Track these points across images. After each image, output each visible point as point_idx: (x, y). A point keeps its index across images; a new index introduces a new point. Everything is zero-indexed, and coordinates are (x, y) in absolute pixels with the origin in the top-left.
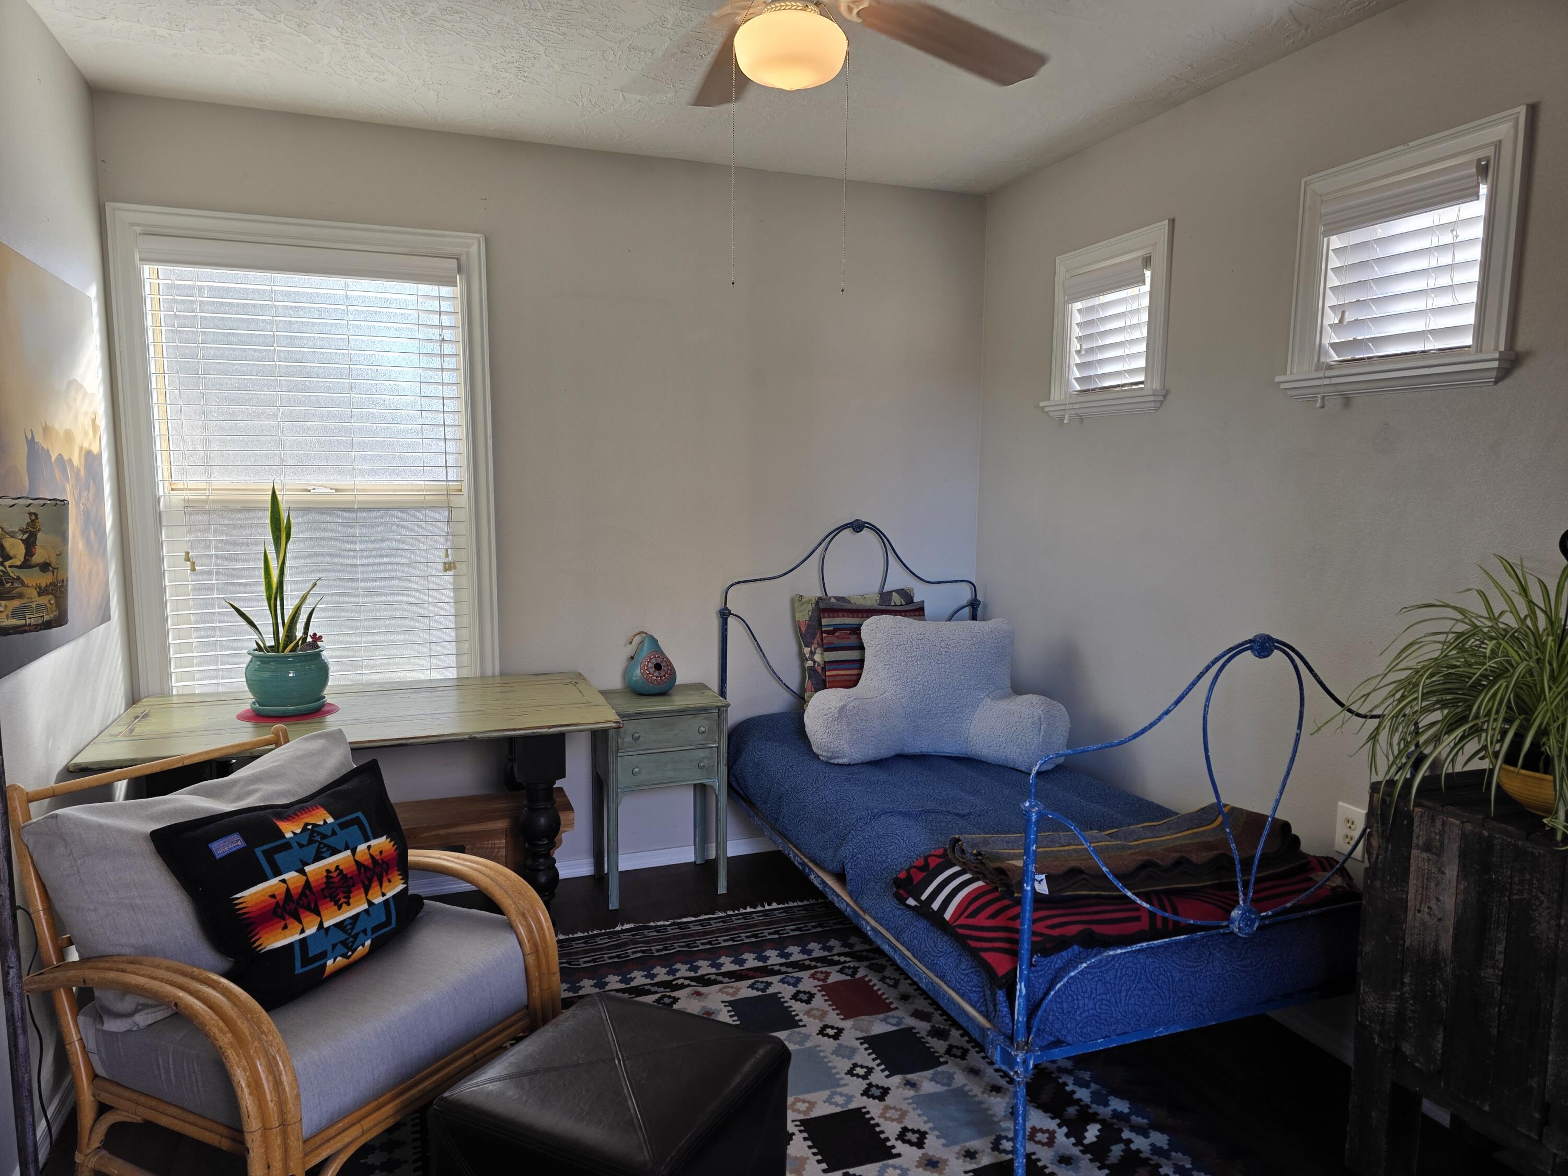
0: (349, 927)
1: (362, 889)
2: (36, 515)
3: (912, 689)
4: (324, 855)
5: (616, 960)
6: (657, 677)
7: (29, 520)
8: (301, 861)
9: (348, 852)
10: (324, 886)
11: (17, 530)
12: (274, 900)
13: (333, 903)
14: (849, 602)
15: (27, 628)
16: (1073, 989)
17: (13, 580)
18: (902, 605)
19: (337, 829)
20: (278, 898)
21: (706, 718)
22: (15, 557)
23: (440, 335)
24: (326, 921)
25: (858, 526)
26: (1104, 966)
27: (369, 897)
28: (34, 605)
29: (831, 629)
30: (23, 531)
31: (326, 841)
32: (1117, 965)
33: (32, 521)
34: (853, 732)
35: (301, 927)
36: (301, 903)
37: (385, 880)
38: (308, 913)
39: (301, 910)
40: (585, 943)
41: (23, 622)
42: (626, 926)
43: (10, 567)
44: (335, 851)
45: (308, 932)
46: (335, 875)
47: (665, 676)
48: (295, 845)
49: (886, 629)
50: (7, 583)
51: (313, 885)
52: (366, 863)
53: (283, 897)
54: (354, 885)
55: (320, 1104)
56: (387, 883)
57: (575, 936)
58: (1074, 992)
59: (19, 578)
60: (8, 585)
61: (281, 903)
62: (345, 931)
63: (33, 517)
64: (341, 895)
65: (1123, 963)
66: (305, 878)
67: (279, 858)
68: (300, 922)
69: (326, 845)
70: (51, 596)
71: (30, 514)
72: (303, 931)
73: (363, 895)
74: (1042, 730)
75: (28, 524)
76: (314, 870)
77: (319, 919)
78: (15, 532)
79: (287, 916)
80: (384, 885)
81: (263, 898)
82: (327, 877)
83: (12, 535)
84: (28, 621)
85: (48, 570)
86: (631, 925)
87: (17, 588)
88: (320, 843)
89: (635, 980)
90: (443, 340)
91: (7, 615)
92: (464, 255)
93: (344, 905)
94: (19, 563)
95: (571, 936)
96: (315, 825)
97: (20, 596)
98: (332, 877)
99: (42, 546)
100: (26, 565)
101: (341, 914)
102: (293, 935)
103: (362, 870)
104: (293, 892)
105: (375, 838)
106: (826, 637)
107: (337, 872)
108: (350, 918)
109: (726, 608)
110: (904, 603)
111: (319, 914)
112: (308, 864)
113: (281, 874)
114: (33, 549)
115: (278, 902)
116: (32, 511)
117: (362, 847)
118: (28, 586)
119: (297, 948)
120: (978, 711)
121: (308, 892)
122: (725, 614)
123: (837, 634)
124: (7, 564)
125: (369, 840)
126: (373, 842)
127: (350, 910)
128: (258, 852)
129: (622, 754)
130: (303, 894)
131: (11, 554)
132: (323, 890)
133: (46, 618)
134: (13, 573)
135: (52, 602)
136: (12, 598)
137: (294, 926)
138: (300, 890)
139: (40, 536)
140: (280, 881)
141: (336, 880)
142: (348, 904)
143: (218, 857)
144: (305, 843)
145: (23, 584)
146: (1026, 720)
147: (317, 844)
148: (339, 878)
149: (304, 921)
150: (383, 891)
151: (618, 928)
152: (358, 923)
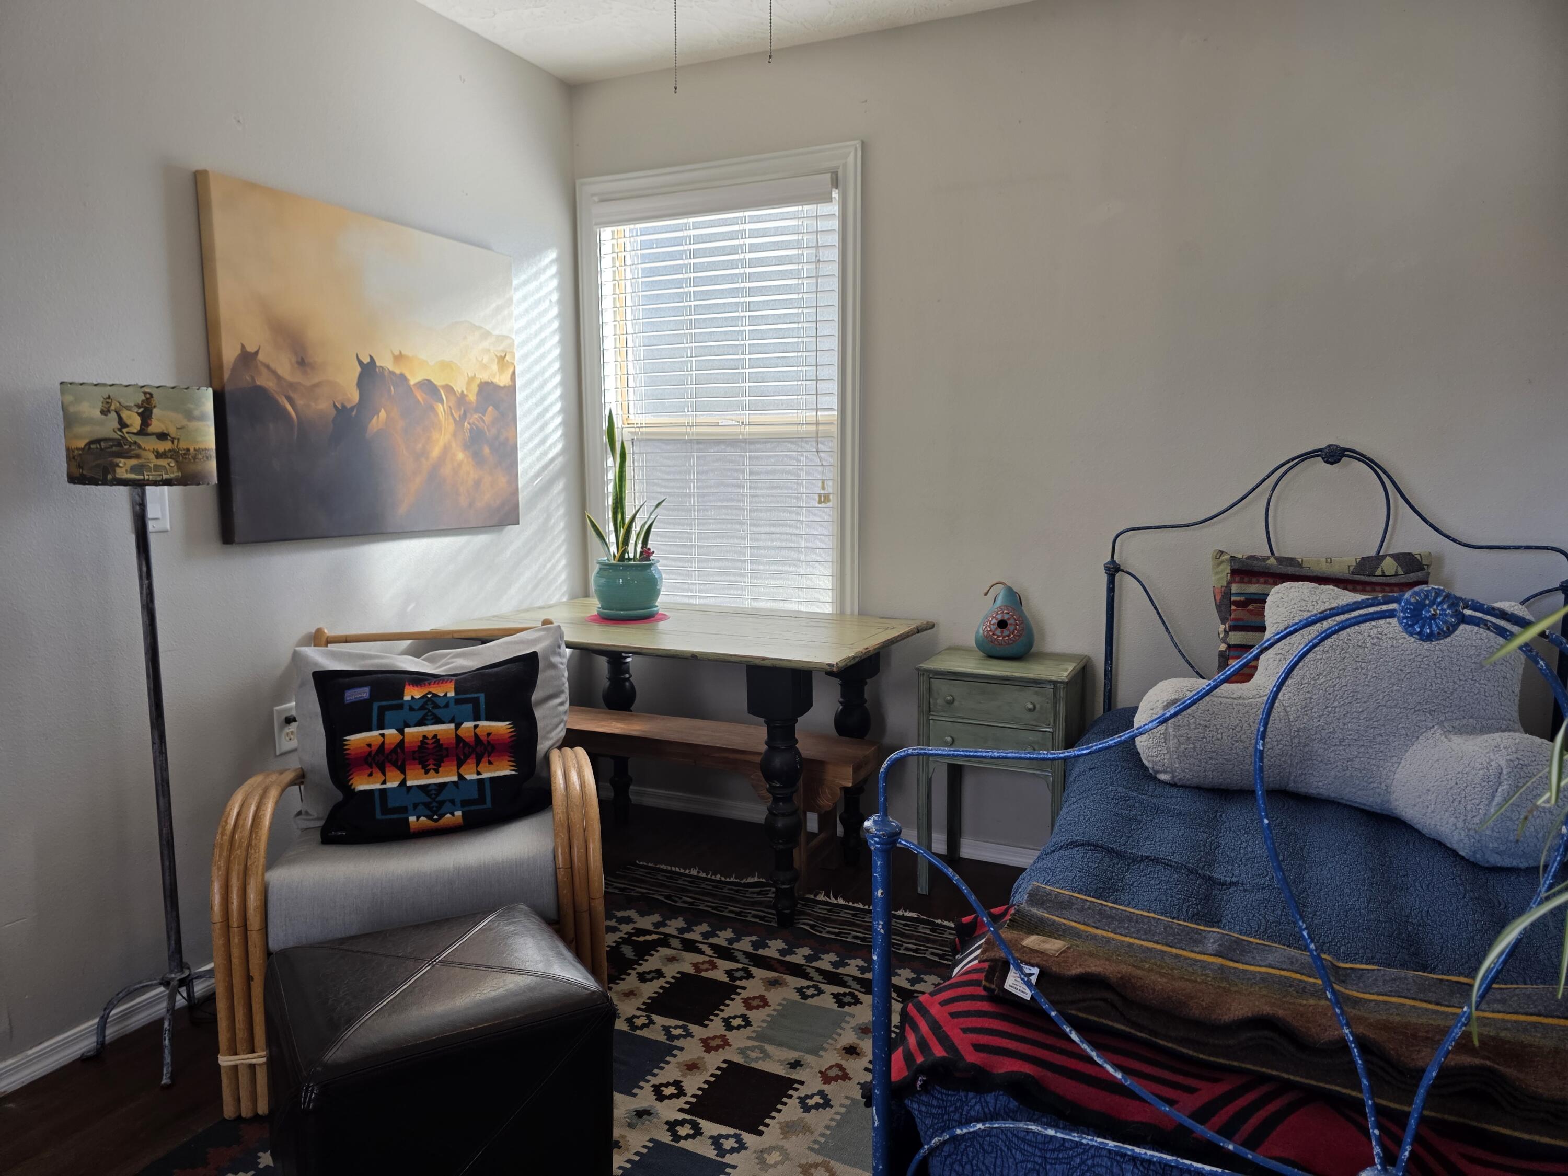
0: (433, 792)
1: (456, 762)
2: (151, 395)
3: (1308, 695)
4: (427, 722)
5: (859, 942)
6: (998, 636)
7: (144, 398)
8: (405, 722)
9: (452, 726)
10: (417, 749)
11: (133, 405)
12: (369, 749)
13: (420, 766)
14: (1300, 565)
15: (145, 483)
16: (986, 1162)
17: (130, 444)
18: (1396, 575)
19: (452, 704)
20: (373, 748)
21: (1036, 693)
22: (131, 425)
23: (816, 256)
24: (410, 780)
25: (1334, 455)
26: (1053, 1150)
27: (461, 771)
28: (152, 465)
29: (1242, 599)
30: (138, 406)
31: (435, 711)
32: (1078, 1160)
33: (147, 399)
34: (1182, 740)
35: (383, 778)
36: (390, 757)
37: (485, 759)
38: (393, 768)
39: (387, 764)
40: (854, 915)
41: (141, 477)
42: (908, 914)
43: (128, 433)
44: (439, 721)
45: (389, 785)
46: (430, 742)
47: (1008, 636)
48: (406, 707)
49: (1293, 602)
50: (125, 445)
51: (406, 745)
52: (467, 740)
53: (377, 748)
54: (447, 756)
55: (286, 925)
56: (487, 764)
57: (855, 905)
58: (987, 1167)
59: (135, 443)
60: (126, 447)
61: (373, 753)
62: (429, 795)
63: (148, 396)
64: (431, 761)
65: (1090, 1162)
66: (402, 737)
67: (389, 715)
68: (384, 774)
69: (433, 714)
70: (170, 460)
71: (145, 393)
72: (384, 782)
73: (455, 768)
74: (1498, 794)
75: (143, 401)
76: (412, 733)
77: (403, 776)
78: (131, 407)
79: (374, 765)
80: (481, 765)
81: (362, 745)
82: (421, 741)
83: (128, 408)
84: (146, 477)
85: (167, 439)
86: (914, 915)
87: (134, 450)
88: (429, 711)
89: (847, 967)
90: (819, 261)
91: (126, 471)
92: (841, 168)
93: (432, 771)
94: (135, 431)
95: (851, 904)
96: (435, 695)
97: (138, 456)
98: (427, 744)
99: (159, 420)
100: (142, 432)
101: (427, 778)
102: (376, 783)
103: (461, 745)
104: (386, 746)
105: (487, 719)
106: (1235, 610)
107: (434, 740)
108: (435, 784)
109: (1113, 561)
110: (1400, 571)
111: (404, 772)
112: (409, 726)
113: (383, 728)
114: (149, 422)
115: (371, 751)
116: (147, 390)
117: (468, 725)
118: (144, 449)
119: (377, 795)
120: (1415, 747)
121: (399, 750)
122: (1113, 570)
123: (1250, 607)
124: (125, 430)
125: (479, 720)
126: (483, 724)
127: (438, 777)
128: (376, 706)
129: (934, 718)
130: (394, 750)
131: (128, 422)
132: (414, 752)
133: (165, 477)
134: (131, 438)
135: (172, 464)
136: (130, 458)
137: (379, 776)
138: (393, 747)
139: (155, 411)
140: (381, 734)
141: (430, 747)
142: (437, 771)
143: (346, 702)
144: (416, 707)
145: (140, 447)
146: (1474, 772)
147: (426, 711)
148: (434, 745)
149: (388, 774)
150: (479, 770)
151: (900, 913)
152: (444, 792)
